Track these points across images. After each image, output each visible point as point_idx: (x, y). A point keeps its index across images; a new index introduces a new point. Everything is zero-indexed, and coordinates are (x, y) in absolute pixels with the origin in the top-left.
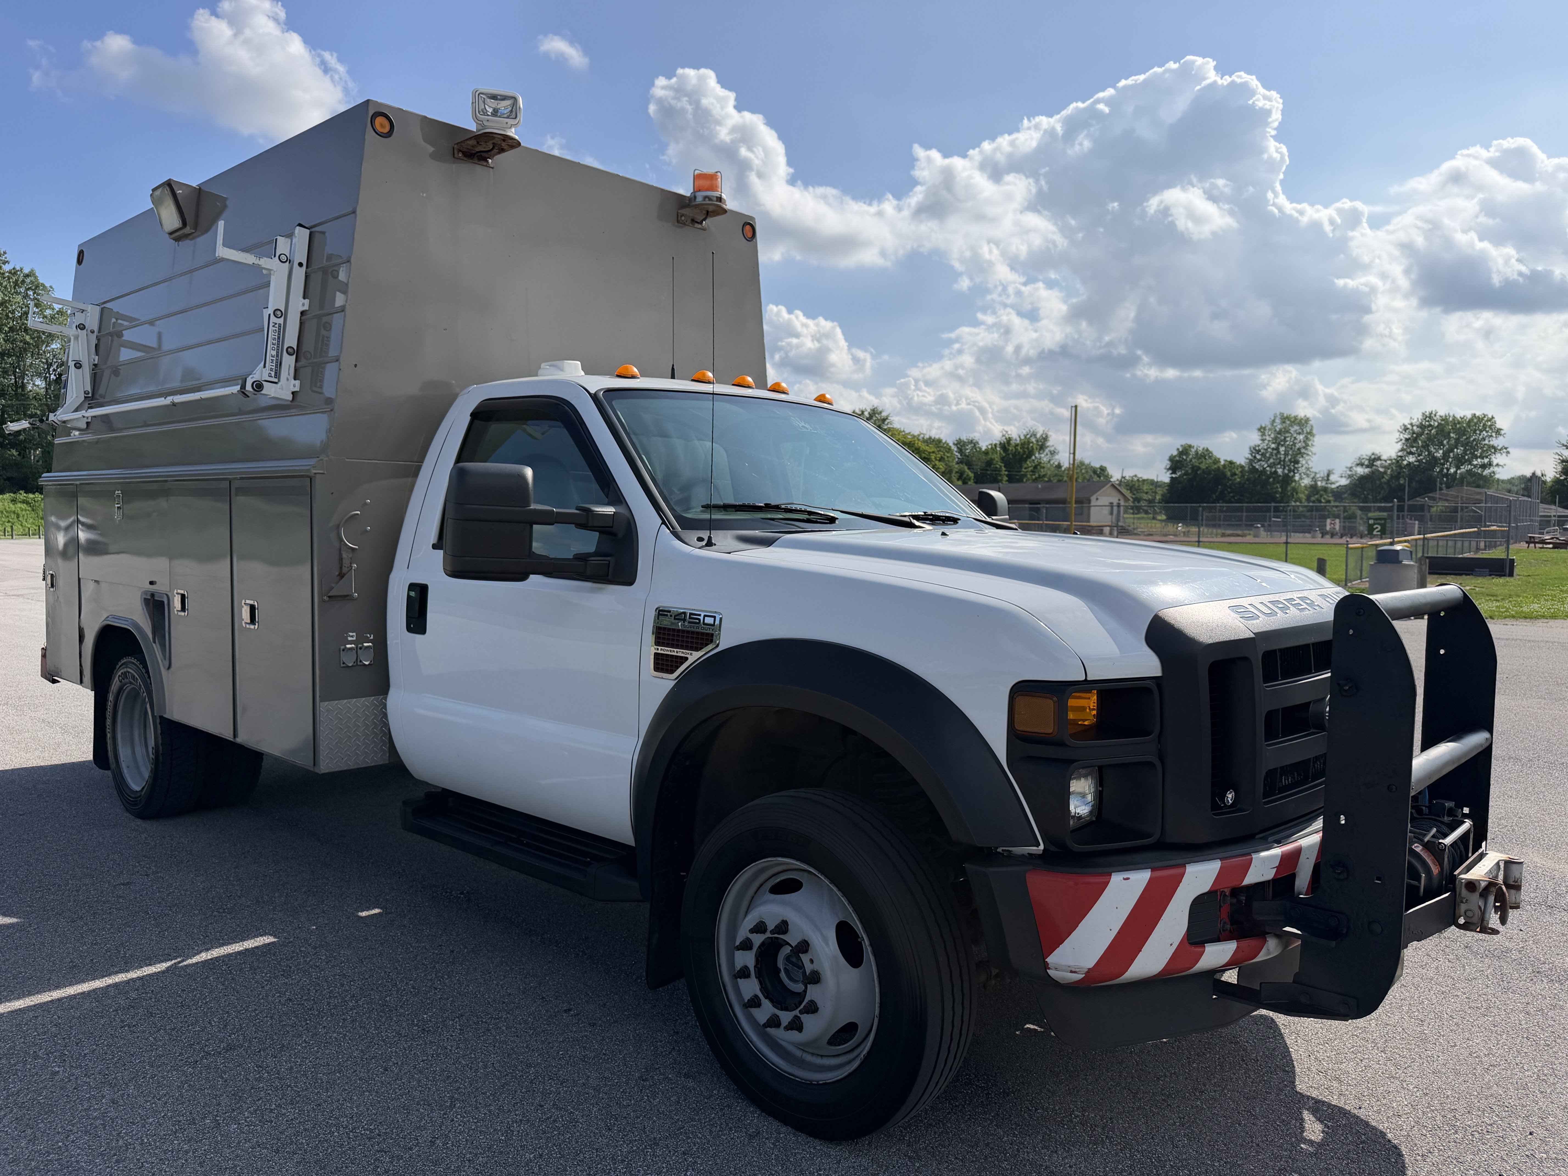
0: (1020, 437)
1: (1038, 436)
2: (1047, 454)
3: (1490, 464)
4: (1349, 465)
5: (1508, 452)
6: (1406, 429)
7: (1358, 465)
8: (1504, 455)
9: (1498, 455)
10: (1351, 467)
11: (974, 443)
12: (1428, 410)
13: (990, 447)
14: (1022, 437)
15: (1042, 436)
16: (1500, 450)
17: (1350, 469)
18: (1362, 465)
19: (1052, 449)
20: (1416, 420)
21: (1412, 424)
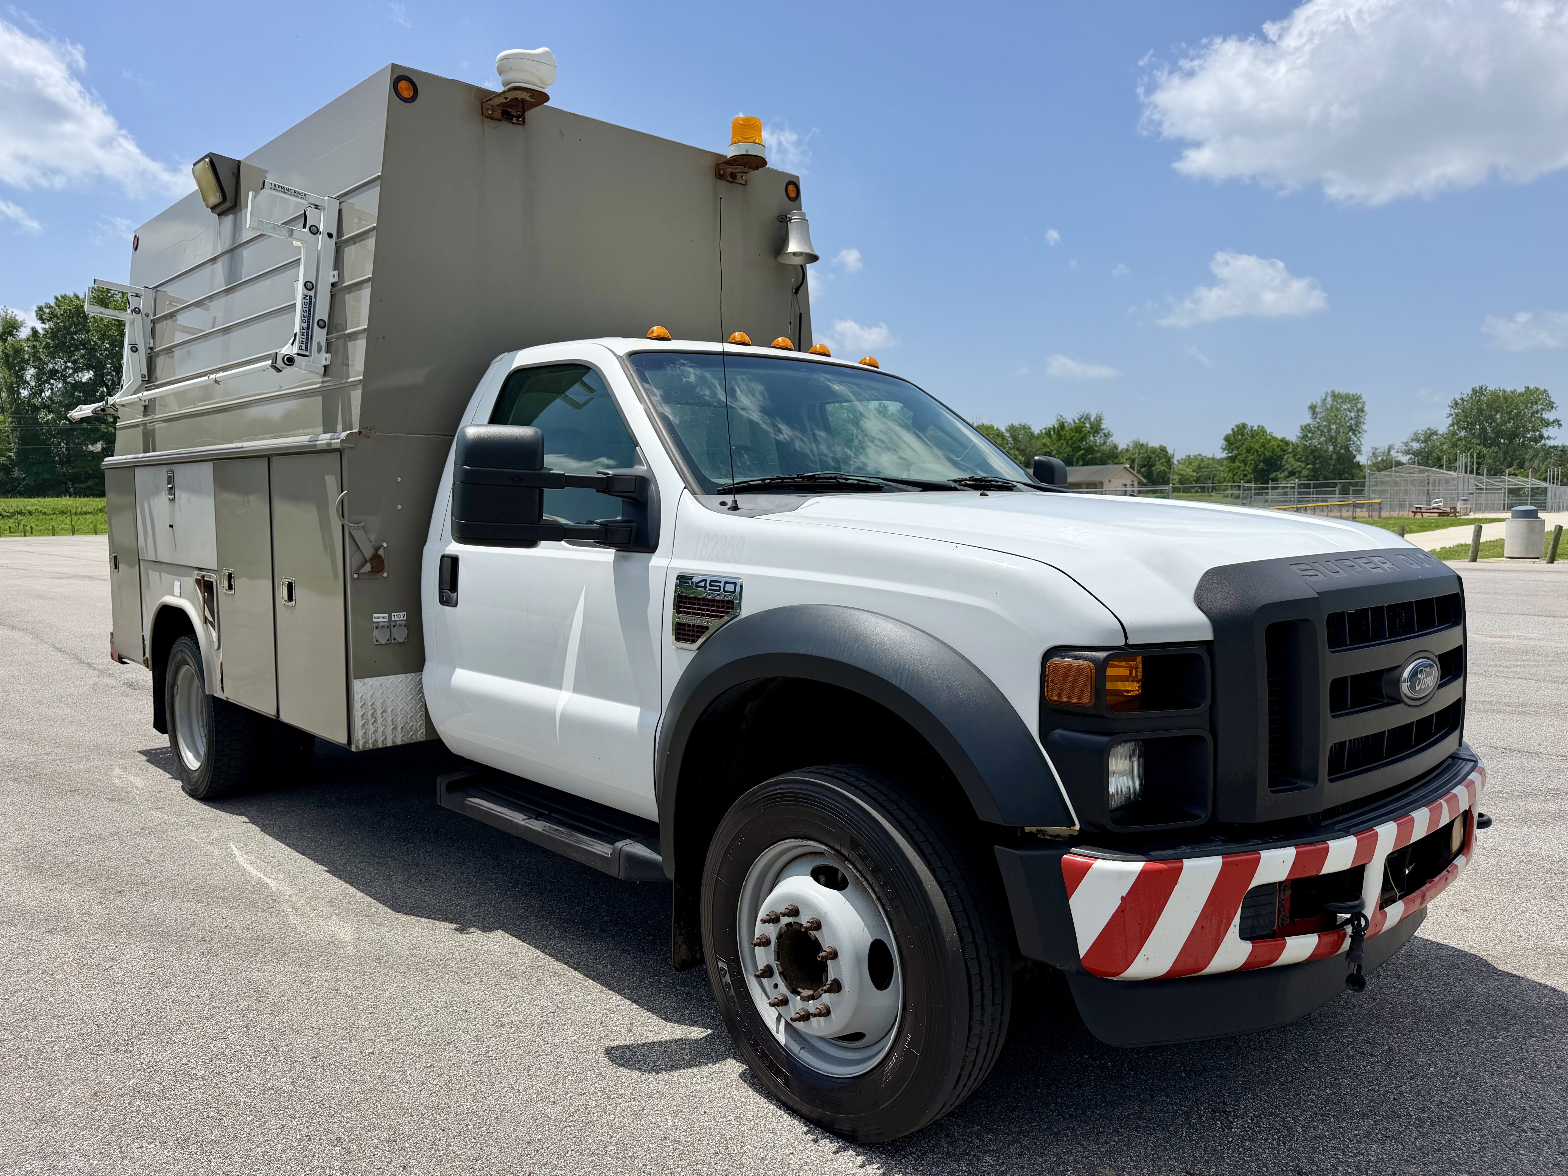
0: (1074, 421)
1: (1092, 420)
2: (1101, 437)
3: (1541, 437)
4: (1405, 440)
5: (1560, 425)
6: (1456, 404)
7: (1413, 440)
8: (1556, 427)
9: (1550, 428)
10: (1407, 442)
11: (1026, 429)
12: (1477, 386)
13: (1044, 431)
14: (1077, 421)
15: (1096, 419)
16: (1553, 423)
17: (1406, 444)
18: (1418, 441)
19: (1106, 431)
20: (1466, 395)
21: (1462, 399)
